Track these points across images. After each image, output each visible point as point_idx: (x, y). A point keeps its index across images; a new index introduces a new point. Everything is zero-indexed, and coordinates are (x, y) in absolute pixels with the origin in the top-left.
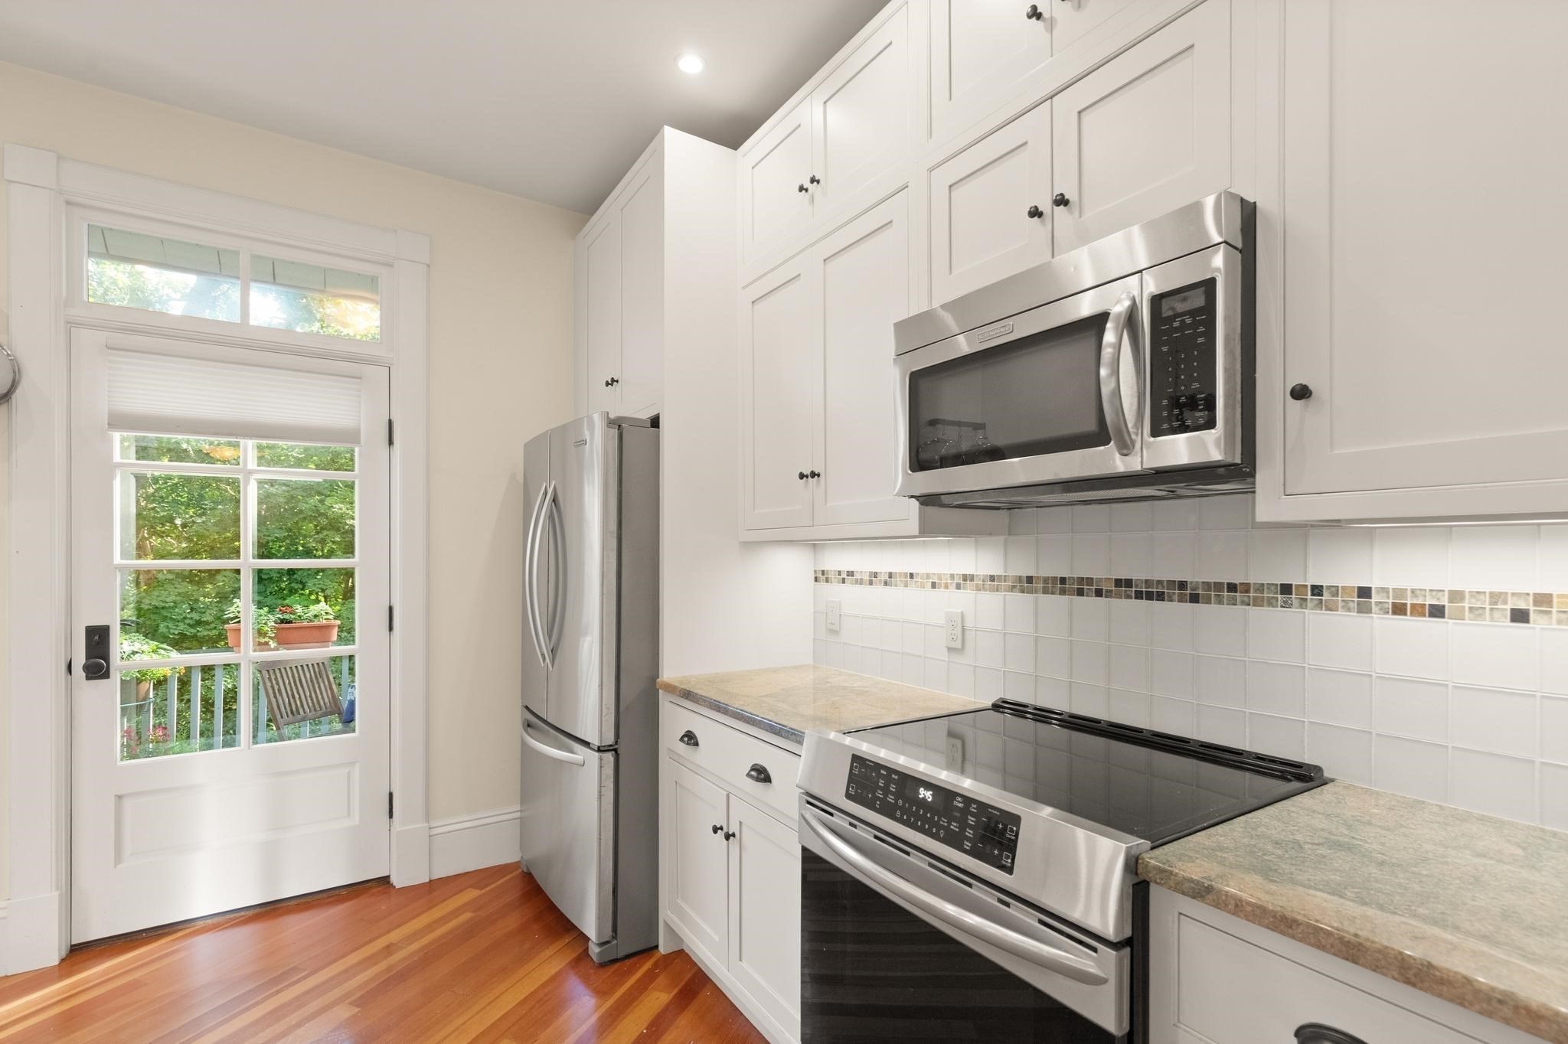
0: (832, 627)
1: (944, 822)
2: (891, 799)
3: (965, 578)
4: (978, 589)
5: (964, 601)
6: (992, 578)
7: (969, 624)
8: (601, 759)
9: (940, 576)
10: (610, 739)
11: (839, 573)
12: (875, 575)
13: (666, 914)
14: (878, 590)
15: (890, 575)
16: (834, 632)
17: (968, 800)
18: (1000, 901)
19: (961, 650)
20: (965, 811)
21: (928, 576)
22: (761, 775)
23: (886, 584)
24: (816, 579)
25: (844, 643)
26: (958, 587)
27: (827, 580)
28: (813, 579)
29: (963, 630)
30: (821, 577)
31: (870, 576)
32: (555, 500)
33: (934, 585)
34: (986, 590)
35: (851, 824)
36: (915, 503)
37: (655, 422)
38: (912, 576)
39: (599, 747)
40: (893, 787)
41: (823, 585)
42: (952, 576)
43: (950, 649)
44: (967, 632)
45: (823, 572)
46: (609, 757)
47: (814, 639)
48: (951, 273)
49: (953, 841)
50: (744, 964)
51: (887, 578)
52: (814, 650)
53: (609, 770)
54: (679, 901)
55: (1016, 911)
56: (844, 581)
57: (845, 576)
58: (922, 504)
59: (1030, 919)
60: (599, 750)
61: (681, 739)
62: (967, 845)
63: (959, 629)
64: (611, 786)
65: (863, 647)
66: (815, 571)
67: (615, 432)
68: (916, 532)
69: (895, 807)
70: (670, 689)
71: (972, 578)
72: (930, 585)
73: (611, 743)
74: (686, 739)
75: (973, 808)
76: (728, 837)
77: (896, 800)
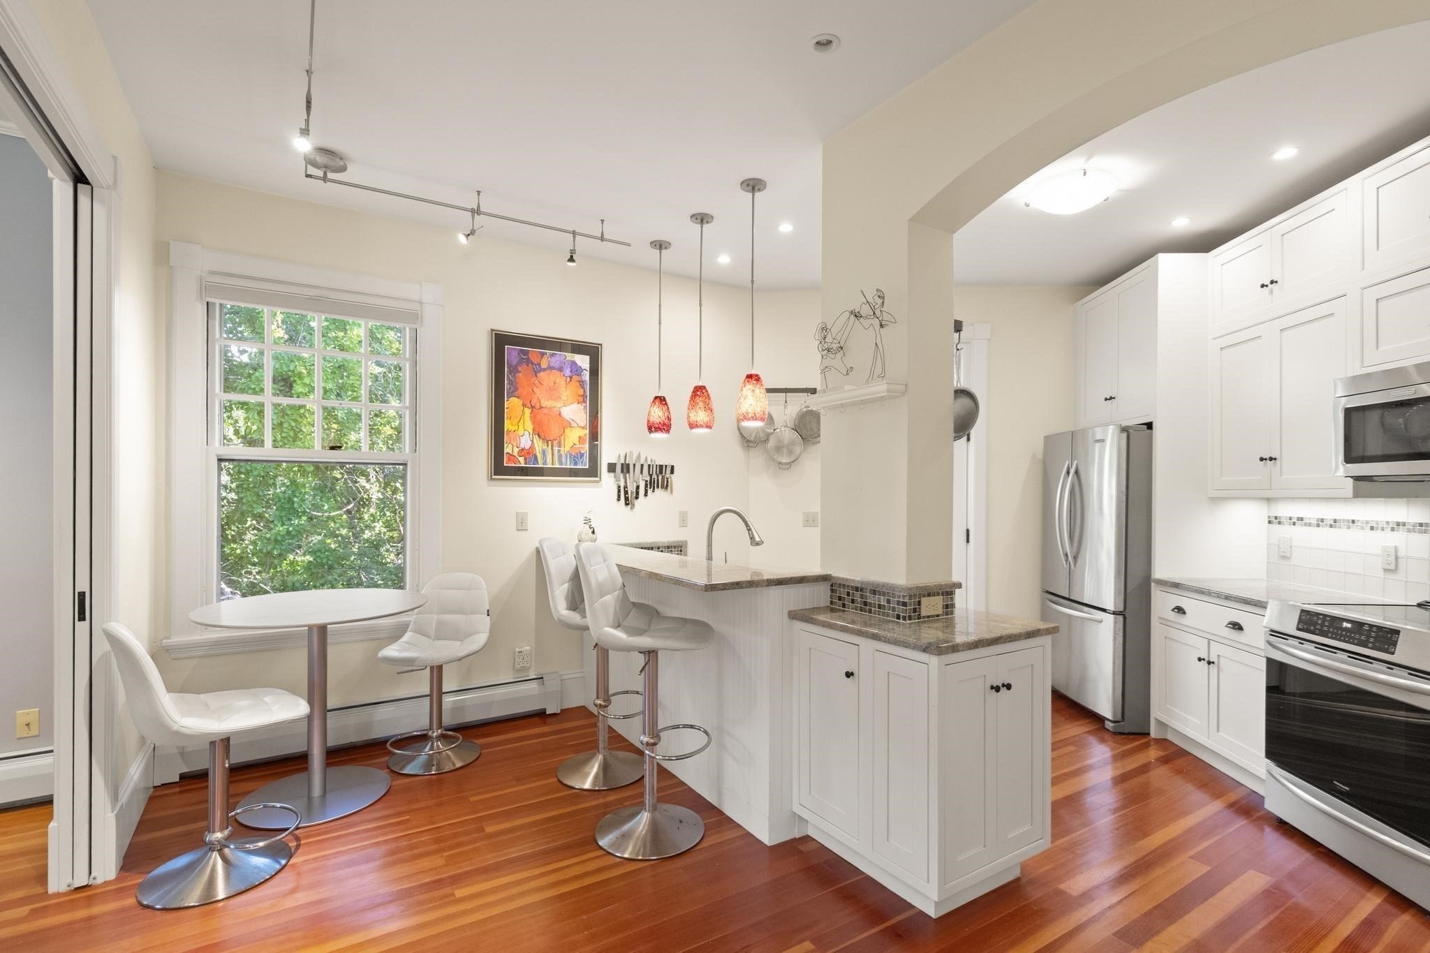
0: (1282, 554)
1: (1357, 636)
2: (1325, 629)
3: (1398, 524)
4: (1409, 531)
5: (1398, 539)
6: (1421, 525)
7: (1400, 554)
8: (1115, 618)
9: (1377, 523)
10: (1121, 608)
11: (1291, 519)
12: (1322, 520)
13: (1156, 713)
14: (1324, 531)
15: (1335, 521)
16: (1284, 557)
17: (1371, 626)
18: (1388, 668)
19: (1396, 569)
20: (1370, 631)
21: (1367, 522)
22: (1237, 626)
23: (1331, 526)
24: (1270, 522)
25: (1294, 565)
26: (1393, 529)
27: (1280, 523)
28: (1267, 522)
29: (1397, 558)
30: (1274, 520)
31: (1317, 521)
32: (1077, 472)
33: (1372, 528)
34: (1415, 532)
35: (1300, 643)
36: (1351, 480)
37: (1149, 426)
38: (1353, 522)
39: (1114, 612)
40: (1327, 624)
41: (1275, 527)
42: (1388, 523)
43: (1385, 570)
44: (1400, 560)
45: (1276, 518)
46: (1121, 618)
47: (1268, 562)
48: (1377, 348)
49: (1363, 644)
50: (1220, 733)
51: (1332, 522)
52: (1267, 571)
53: (1121, 625)
54: (1168, 706)
55: (1396, 670)
56: (1294, 524)
57: (1295, 520)
58: (1355, 480)
59: (1405, 673)
60: (1114, 613)
61: (1173, 610)
62: (1370, 645)
63: (1392, 559)
64: (1121, 634)
65: (1310, 568)
66: (1269, 517)
67: (1124, 435)
68: (1351, 495)
69: (1328, 632)
70: (1161, 583)
71: (1404, 524)
72: (1369, 528)
73: (1121, 610)
74: (1176, 610)
75: (1374, 629)
76: (1209, 663)
77: (1329, 628)
